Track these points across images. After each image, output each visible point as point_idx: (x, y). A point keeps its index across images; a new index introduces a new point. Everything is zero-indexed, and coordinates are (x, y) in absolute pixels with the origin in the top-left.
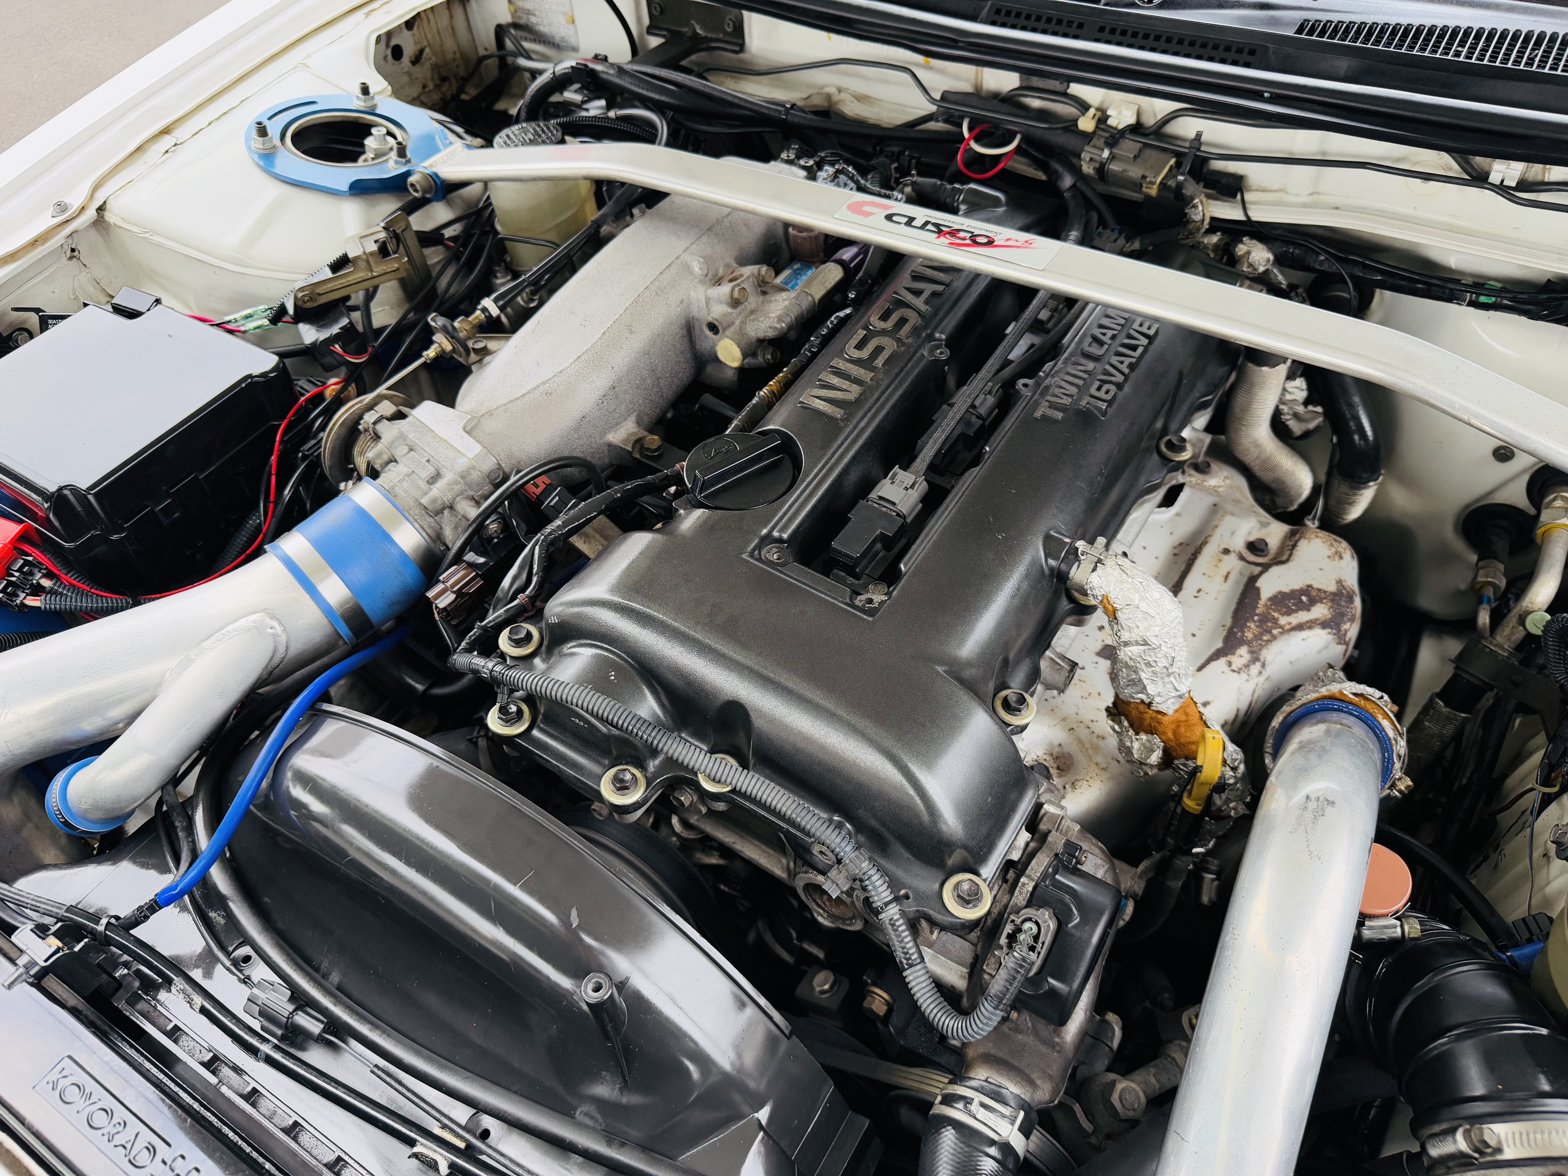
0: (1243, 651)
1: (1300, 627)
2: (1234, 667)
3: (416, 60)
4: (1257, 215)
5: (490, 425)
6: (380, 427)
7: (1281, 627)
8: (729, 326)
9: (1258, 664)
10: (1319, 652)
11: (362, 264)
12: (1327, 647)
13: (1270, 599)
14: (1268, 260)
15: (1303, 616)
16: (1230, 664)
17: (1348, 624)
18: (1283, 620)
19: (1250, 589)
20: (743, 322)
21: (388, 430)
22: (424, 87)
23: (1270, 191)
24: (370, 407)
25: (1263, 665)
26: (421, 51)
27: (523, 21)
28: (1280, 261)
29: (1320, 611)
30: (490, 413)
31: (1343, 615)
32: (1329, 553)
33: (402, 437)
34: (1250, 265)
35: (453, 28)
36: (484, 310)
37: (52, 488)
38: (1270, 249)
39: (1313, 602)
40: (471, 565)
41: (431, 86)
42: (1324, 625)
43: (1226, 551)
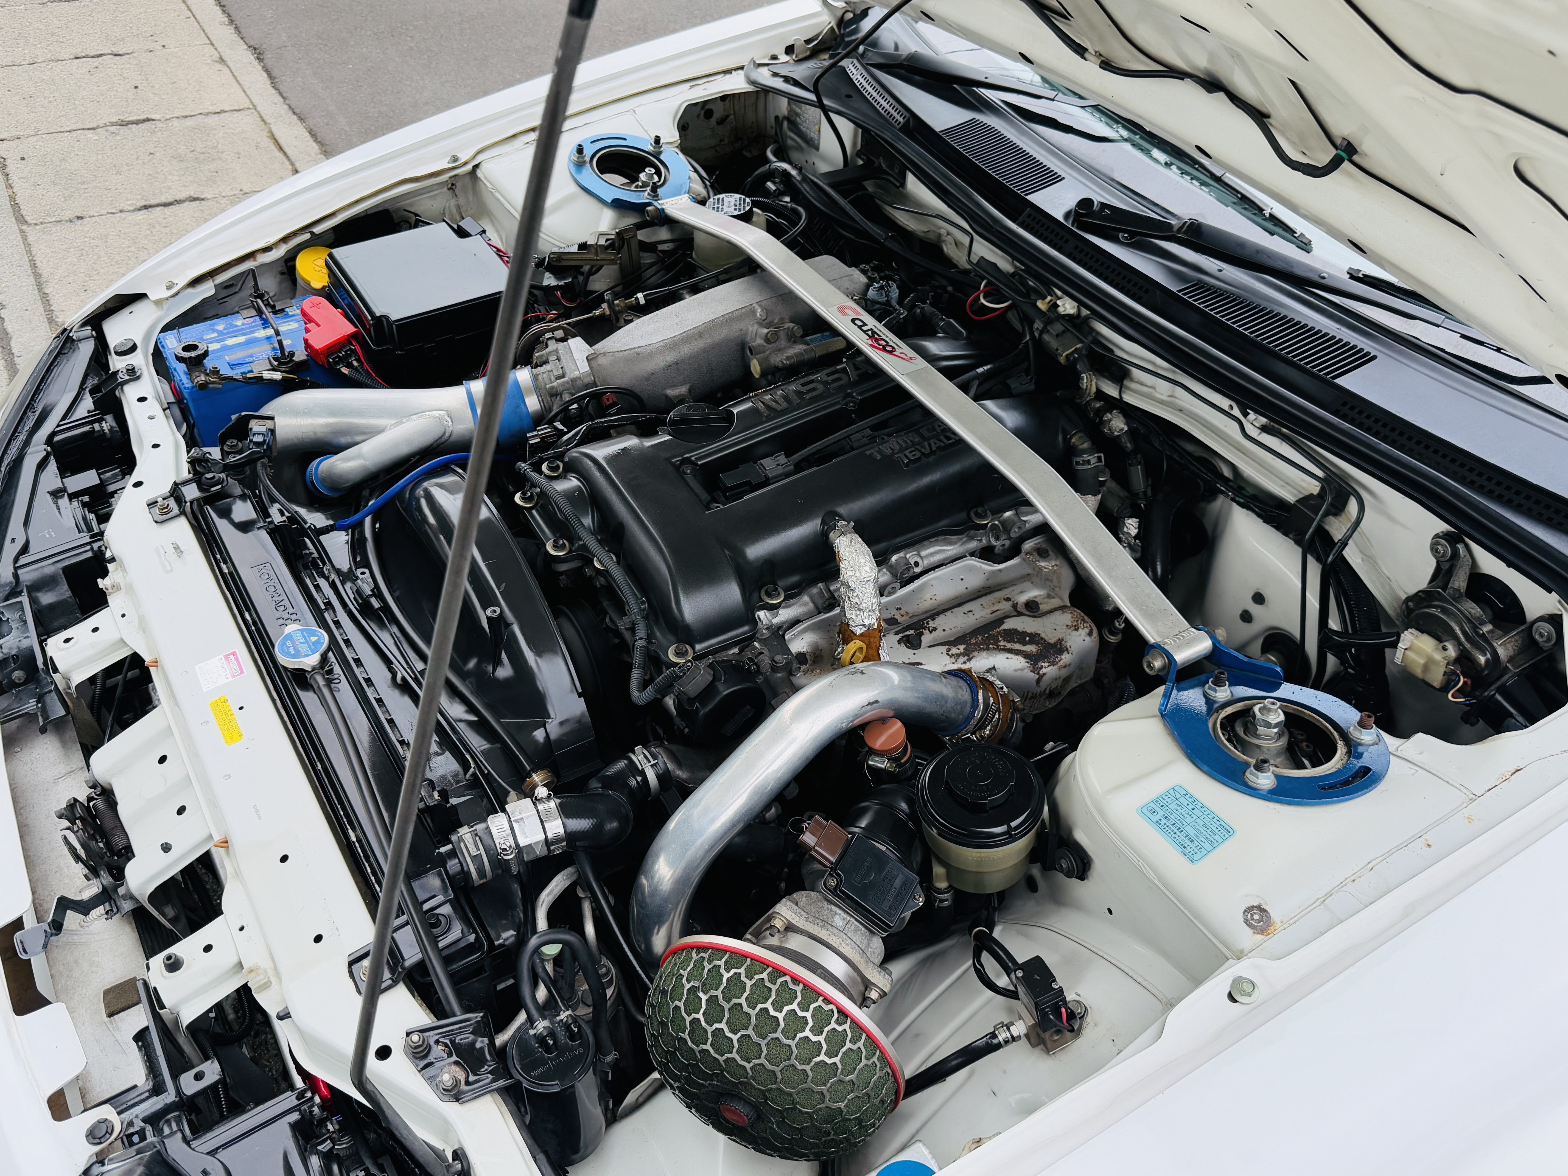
0: (962, 647)
1: (1010, 651)
2: (950, 653)
3: (721, 122)
4: (1129, 398)
5: (602, 361)
6: (549, 342)
7: (998, 646)
8: (760, 353)
9: (966, 658)
10: (1016, 670)
11: (593, 250)
12: (1022, 670)
13: (1004, 630)
14: (1122, 429)
15: (1018, 646)
16: (949, 650)
17: (1047, 664)
18: (1002, 643)
19: (1000, 621)
20: (770, 354)
21: (552, 345)
22: (721, 141)
23: (1146, 386)
24: (552, 330)
25: (969, 660)
26: (727, 117)
27: (793, 119)
28: (1132, 432)
29: (1031, 648)
30: (605, 354)
31: (1046, 657)
32: (1070, 624)
33: (557, 351)
34: (1110, 429)
35: (756, 106)
36: (637, 299)
37: (378, 314)
38: (1127, 424)
39: (1031, 642)
40: (556, 428)
41: (726, 142)
42: (1026, 655)
43: (1008, 599)
